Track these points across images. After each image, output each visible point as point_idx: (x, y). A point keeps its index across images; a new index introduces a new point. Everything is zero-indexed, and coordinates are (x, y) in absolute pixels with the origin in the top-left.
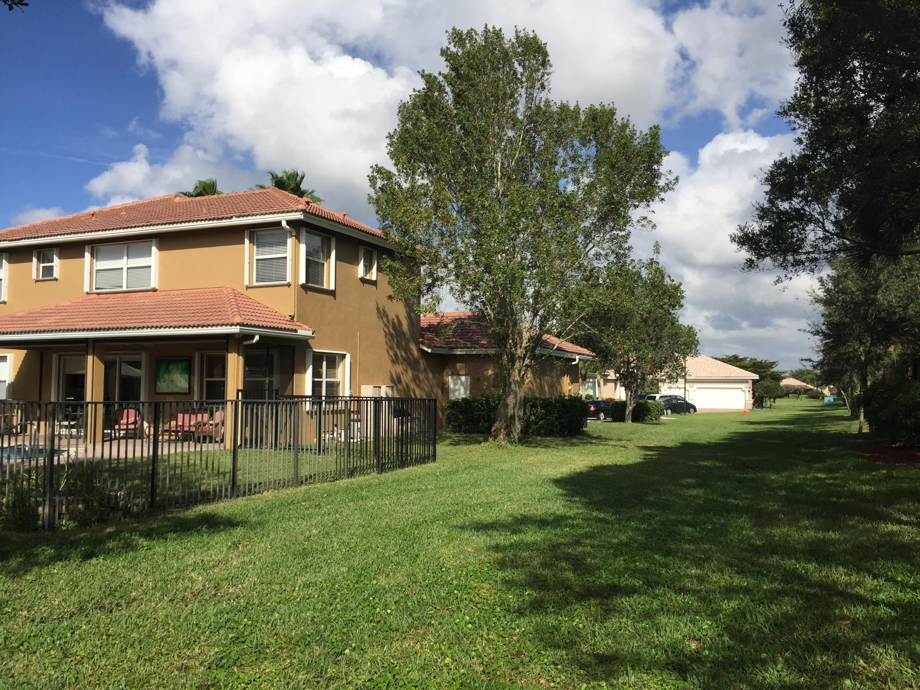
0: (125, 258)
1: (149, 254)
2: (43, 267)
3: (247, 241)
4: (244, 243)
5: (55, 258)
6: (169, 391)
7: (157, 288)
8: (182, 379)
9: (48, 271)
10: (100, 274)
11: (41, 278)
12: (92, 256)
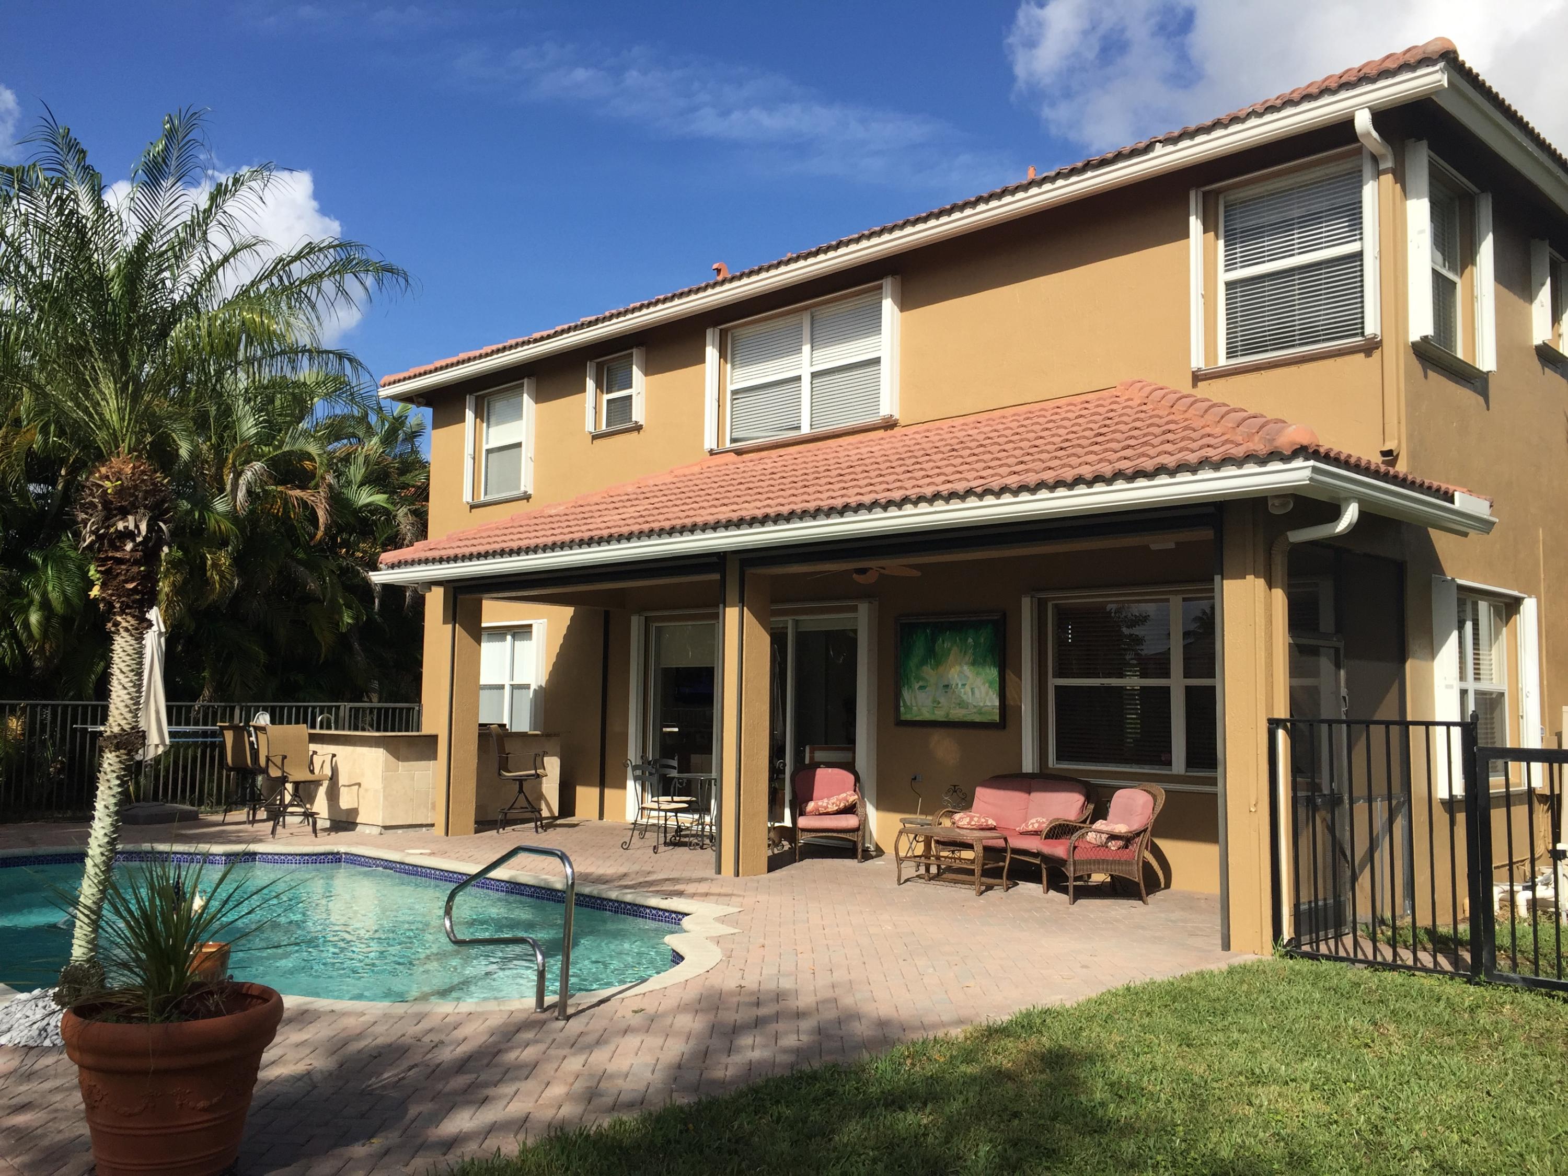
0: (806, 348)
1: (872, 324)
2: (609, 401)
3: (1195, 224)
4: (1186, 235)
5: (637, 373)
6: (939, 715)
7: (897, 416)
8: (979, 682)
9: (620, 409)
10: (743, 401)
11: (604, 427)
12: (723, 355)
